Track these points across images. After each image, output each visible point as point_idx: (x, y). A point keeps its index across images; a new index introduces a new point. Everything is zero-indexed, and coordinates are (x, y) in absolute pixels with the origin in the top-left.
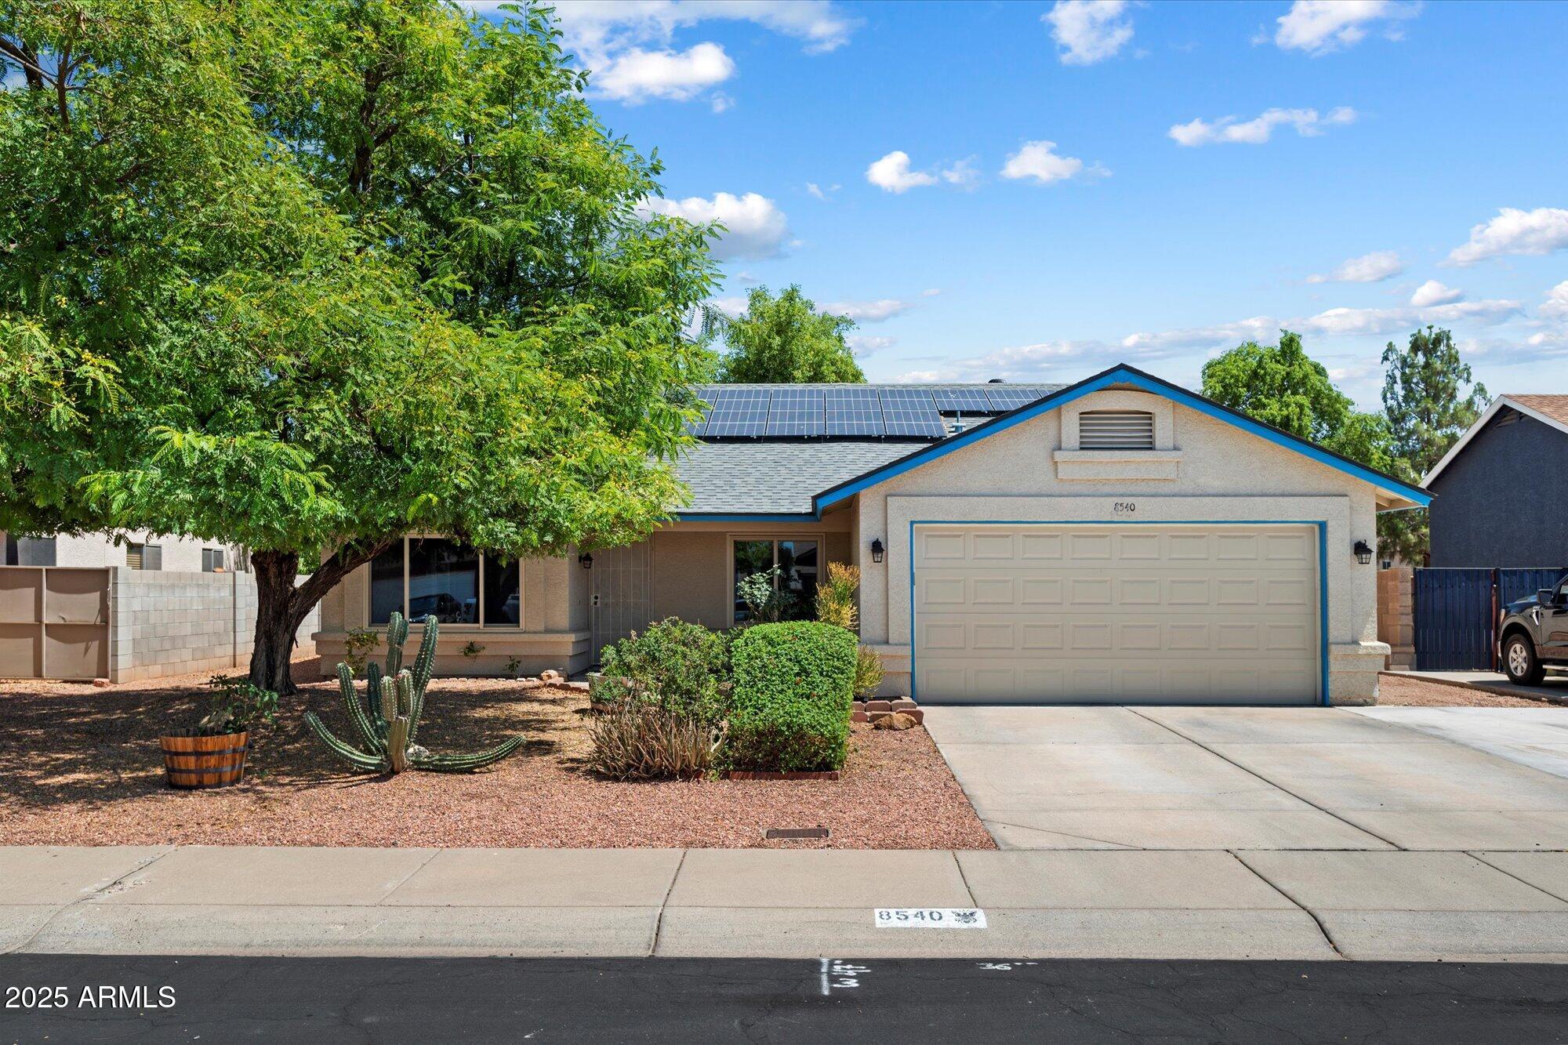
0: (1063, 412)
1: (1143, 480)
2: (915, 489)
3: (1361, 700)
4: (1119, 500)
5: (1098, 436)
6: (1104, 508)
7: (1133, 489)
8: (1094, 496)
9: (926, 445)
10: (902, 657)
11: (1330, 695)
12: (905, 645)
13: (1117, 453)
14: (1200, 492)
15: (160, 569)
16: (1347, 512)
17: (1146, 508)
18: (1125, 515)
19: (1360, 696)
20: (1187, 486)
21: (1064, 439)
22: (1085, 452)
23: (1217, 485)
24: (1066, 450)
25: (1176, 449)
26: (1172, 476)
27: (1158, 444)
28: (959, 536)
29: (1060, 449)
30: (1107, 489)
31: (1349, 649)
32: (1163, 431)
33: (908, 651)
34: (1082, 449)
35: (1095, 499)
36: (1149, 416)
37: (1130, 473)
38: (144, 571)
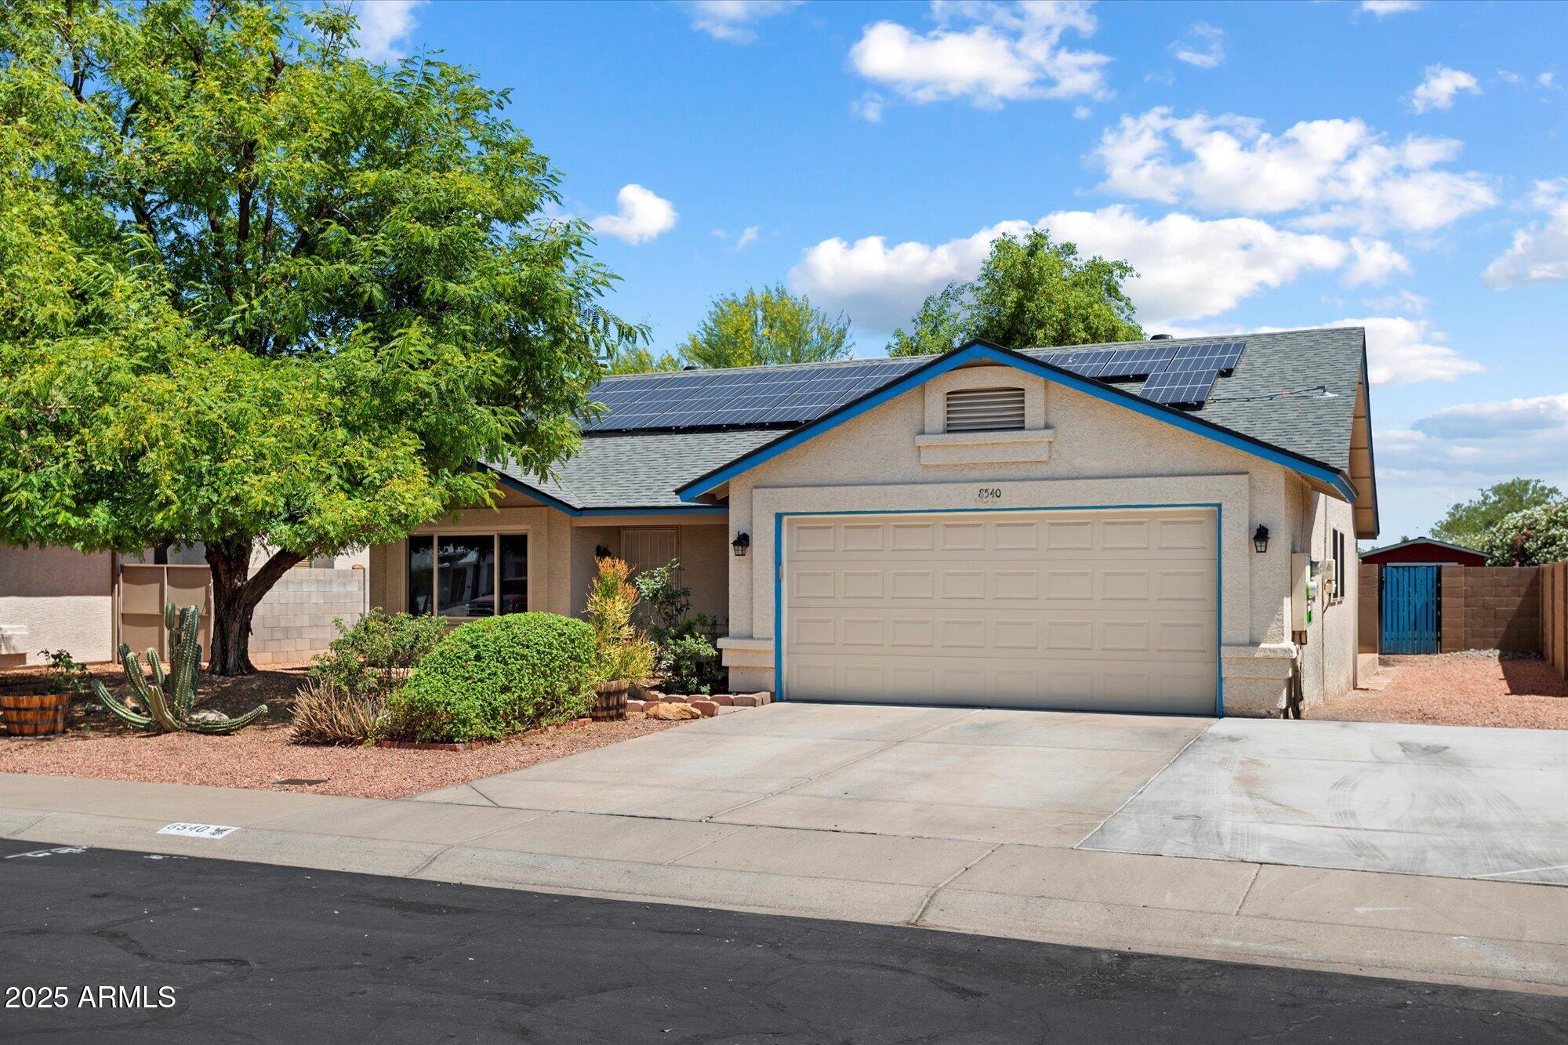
0: (927, 393)
1: (1013, 463)
2: (781, 480)
3: (1263, 711)
4: (984, 486)
5: (963, 417)
6: (968, 494)
7: (1002, 473)
8: (960, 482)
9: (783, 432)
10: (765, 652)
11: (1225, 704)
12: (768, 639)
13: (981, 435)
14: (1075, 474)
15: (333, 567)
16: (1245, 493)
17: (1012, 494)
18: (990, 502)
19: (1261, 707)
20: (1061, 468)
21: (927, 421)
22: (951, 436)
23: (1096, 465)
24: (930, 434)
25: (1047, 427)
26: (1044, 458)
27: (1028, 423)
28: (830, 528)
29: (923, 433)
30: (975, 474)
31: (1243, 652)
32: (1034, 410)
33: (771, 646)
34: (949, 432)
35: (958, 485)
36: (1020, 392)
37: (998, 456)
38: (313, 569)
